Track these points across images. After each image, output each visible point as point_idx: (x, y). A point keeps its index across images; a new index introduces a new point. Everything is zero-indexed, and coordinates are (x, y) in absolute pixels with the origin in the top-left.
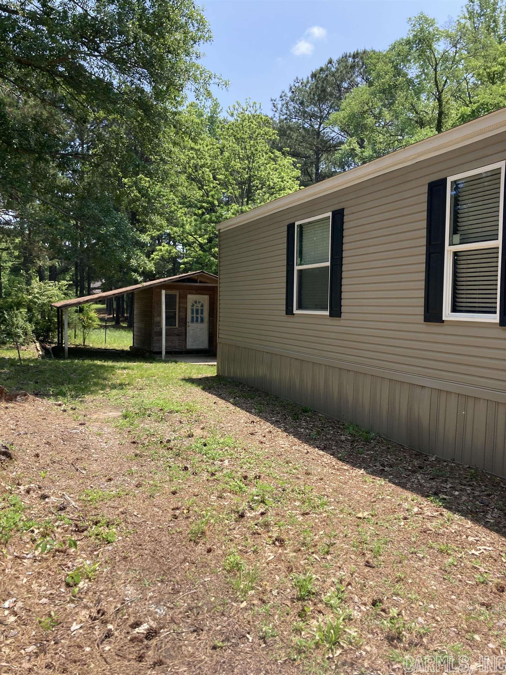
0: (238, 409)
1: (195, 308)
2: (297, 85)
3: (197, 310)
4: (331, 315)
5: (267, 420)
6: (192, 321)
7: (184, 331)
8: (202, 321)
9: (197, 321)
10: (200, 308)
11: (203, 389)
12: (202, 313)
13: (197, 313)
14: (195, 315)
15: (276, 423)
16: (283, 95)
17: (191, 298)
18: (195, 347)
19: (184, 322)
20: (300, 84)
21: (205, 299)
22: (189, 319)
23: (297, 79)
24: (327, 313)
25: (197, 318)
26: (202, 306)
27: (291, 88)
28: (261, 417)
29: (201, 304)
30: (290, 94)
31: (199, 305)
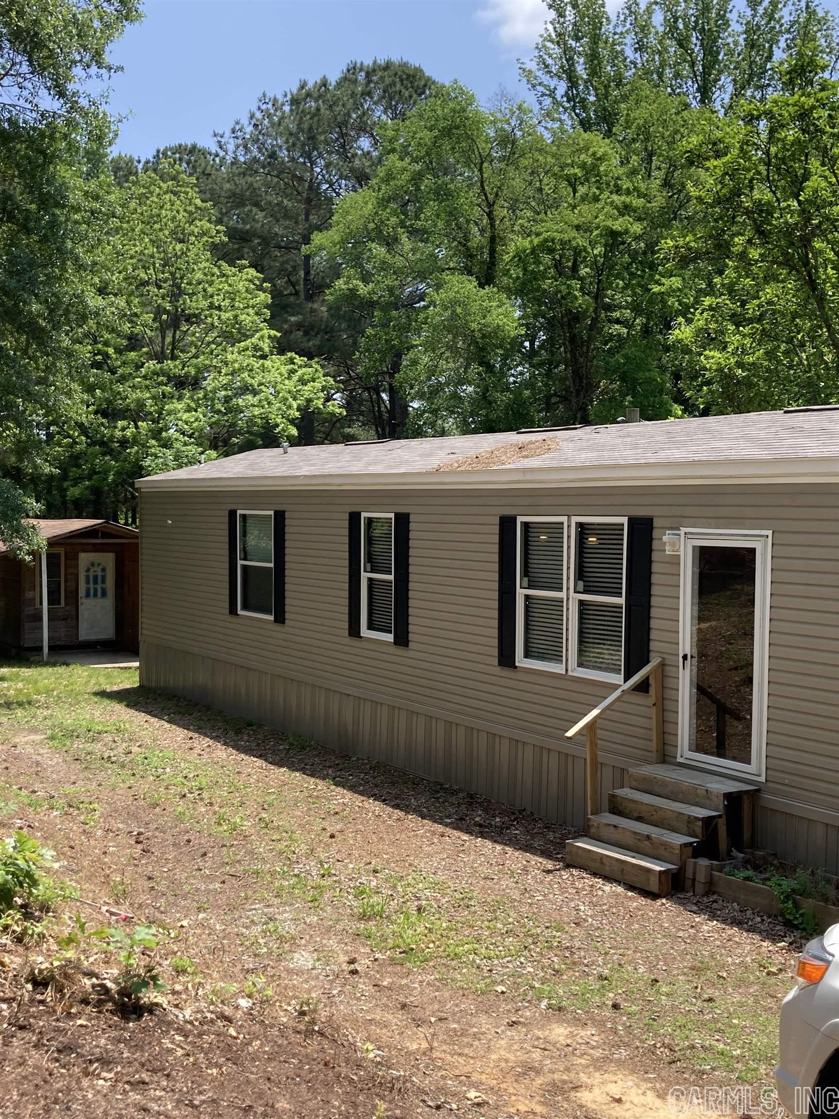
0: (174, 727)
1: (91, 574)
2: (264, 107)
3: (96, 578)
4: (276, 621)
5: (206, 735)
6: (88, 595)
7: (74, 613)
8: (104, 594)
9: (95, 595)
10: (100, 574)
11: (128, 706)
12: (103, 581)
13: (95, 582)
14: (91, 586)
15: (216, 738)
16: (237, 128)
17: (85, 558)
18: (93, 637)
19: (73, 597)
20: (270, 106)
21: (108, 560)
22: (82, 592)
23: (264, 95)
24: (272, 618)
25: (96, 590)
26: (104, 570)
27: (252, 116)
28: (200, 733)
29: (101, 567)
30: (249, 129)
31: (99, 570)
